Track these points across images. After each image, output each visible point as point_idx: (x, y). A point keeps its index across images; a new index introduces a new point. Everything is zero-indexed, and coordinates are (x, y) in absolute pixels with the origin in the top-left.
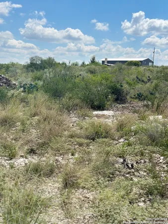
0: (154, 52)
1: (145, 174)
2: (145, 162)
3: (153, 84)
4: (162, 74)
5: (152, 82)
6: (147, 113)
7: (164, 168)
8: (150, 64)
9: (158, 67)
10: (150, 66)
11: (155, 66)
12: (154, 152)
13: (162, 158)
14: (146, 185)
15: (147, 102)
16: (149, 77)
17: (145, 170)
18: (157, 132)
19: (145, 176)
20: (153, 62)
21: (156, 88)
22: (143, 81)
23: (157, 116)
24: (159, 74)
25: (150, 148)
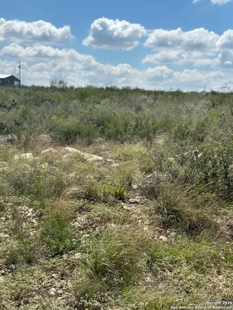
0: (19, 67)
1: (6, 236)
2: (7, 219)
3: (20, 111)
4: (32, 97)
5: (18, 108)
6: (11, 150)
7: (33, 223)
8: (16, 83)
9: (26, 87)
10: (16, 86)
11: (23, 86)
12: (19, 204)
13: (31, 210)
14: (7, 251)
15: (12, 136)
16: (13, 101)
17: (6, 230)
18: (24, 175)
19: (6, 238)
20: (20, 81)
21: (23, 116)
22: (5, 107)
23: (24, 155)
24: (28, 98)
25: (14, 198)
